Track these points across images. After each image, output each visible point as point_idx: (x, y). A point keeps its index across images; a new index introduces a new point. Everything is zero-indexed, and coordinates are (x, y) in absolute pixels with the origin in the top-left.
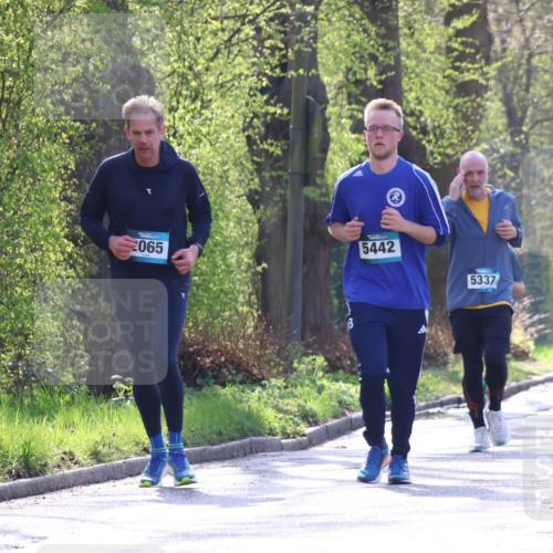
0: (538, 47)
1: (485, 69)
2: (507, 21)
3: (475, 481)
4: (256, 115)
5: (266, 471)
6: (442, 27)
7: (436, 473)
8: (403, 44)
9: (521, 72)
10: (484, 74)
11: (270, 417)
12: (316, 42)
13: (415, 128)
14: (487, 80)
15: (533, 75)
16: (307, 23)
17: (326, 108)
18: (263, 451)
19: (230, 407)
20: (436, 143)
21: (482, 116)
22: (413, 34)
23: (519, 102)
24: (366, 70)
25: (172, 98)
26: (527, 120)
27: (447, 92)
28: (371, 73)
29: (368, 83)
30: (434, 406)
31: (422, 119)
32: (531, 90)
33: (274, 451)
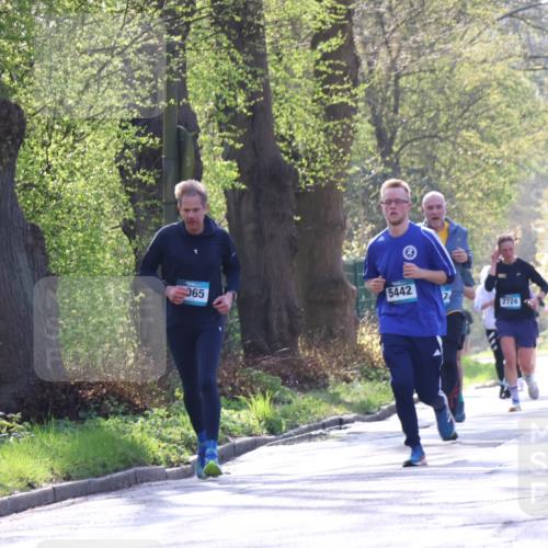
0: (405, 67)
1: (353, 92)
2: (373, 43)
3: (358, 500)
4: (127, 146)
5: (151, 501)
6: (309, 51)
7: (320, 494)
8: (272, 70)
9: (389, 93)
10: (352, 96)
11: (154, 446)
12: (185, 72)
13: (287, 154)
14: (356, 102)
15: (402, 95)
16: (175, 54)
17: (197, 137)
18: (147, 481)
19: (113, 438)
20: (308, 166)
21: (352, 138)
22: (281, 59)
23: (388, 122)
24: (235, 98)
25: (43, 133)
26: (397, 141)
27: (317, 116)
28: (241, 99)
29: (238, 109)
30: (316, 428)
31: (294, 144)
32: (400, 111)
33: (159, 480)
